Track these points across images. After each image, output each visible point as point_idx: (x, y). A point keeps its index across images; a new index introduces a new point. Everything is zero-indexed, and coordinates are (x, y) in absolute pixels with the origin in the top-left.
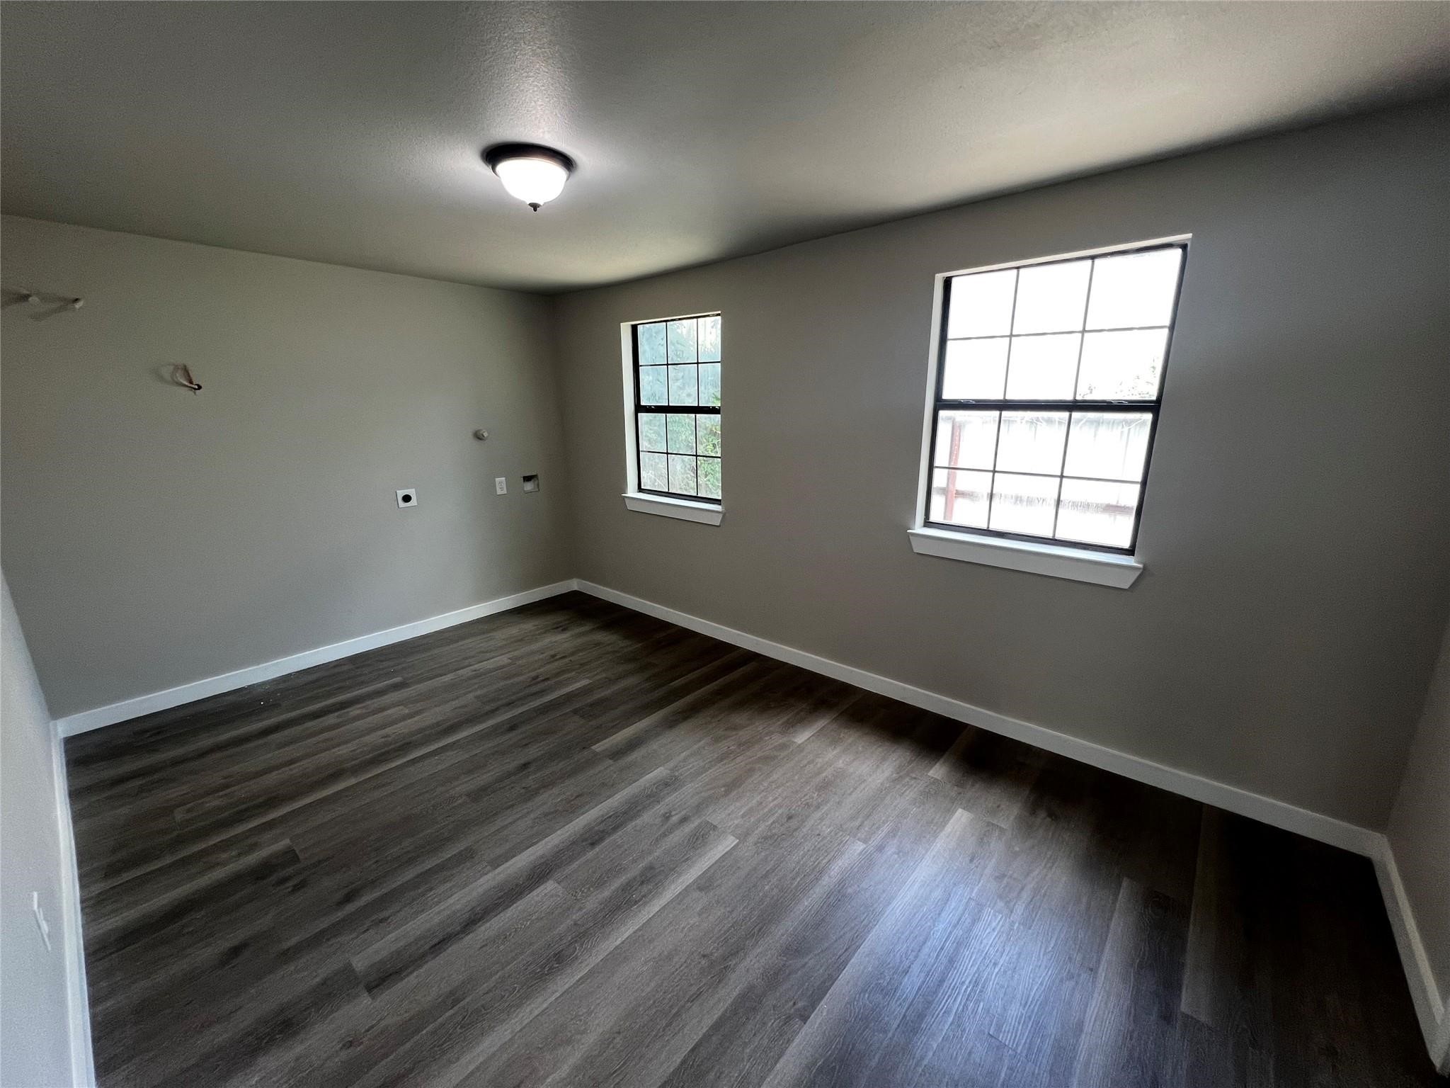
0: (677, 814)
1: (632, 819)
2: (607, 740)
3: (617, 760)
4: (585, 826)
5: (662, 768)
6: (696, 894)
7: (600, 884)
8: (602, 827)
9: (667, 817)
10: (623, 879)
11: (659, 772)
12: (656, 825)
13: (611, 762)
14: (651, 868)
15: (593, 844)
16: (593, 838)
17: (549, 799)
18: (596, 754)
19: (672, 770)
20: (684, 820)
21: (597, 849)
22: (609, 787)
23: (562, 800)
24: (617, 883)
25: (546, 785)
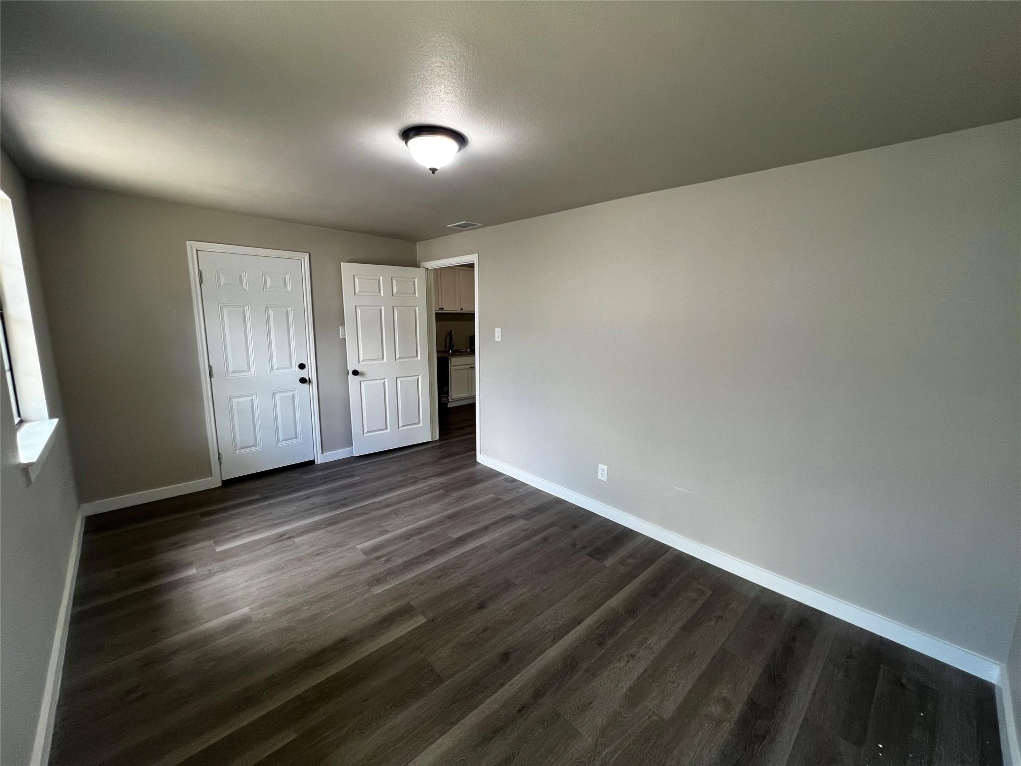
0: (381, 561)
1: (410, 560)
2: (410, 629)
3: (406, 605)
4: (436, 559)
5: (375, 593)
6: (389, 530)
7: (431, 536)
8: (428, 558)
9: (388, 560)
10: (421, 536)
11: (378, 590)
12: (396, 557)
13: (412, 604)
14: (406, 539)
15: (433, 550)
16: (433, 553)
17: (459, 578)
18: (423, 613)
19: (368, 591)
20: (378, 558)
21: (431, 548)
22: (419, 582)
23: (451, 575)
24: (425, 534)
25: (461, 588)
